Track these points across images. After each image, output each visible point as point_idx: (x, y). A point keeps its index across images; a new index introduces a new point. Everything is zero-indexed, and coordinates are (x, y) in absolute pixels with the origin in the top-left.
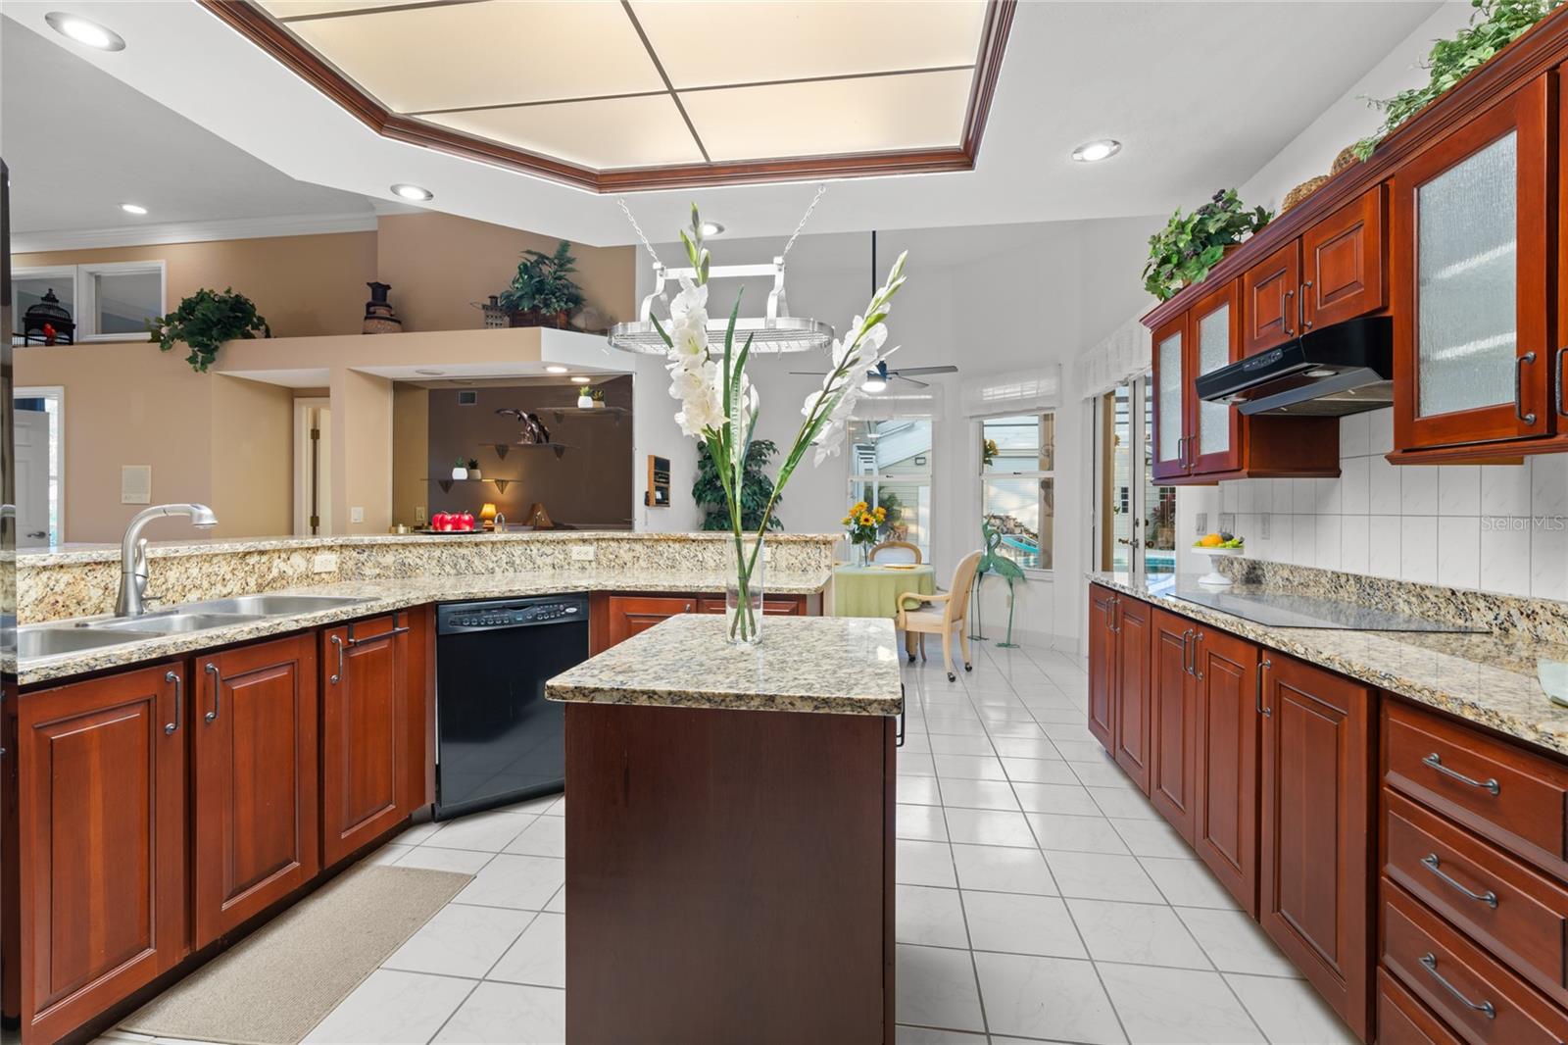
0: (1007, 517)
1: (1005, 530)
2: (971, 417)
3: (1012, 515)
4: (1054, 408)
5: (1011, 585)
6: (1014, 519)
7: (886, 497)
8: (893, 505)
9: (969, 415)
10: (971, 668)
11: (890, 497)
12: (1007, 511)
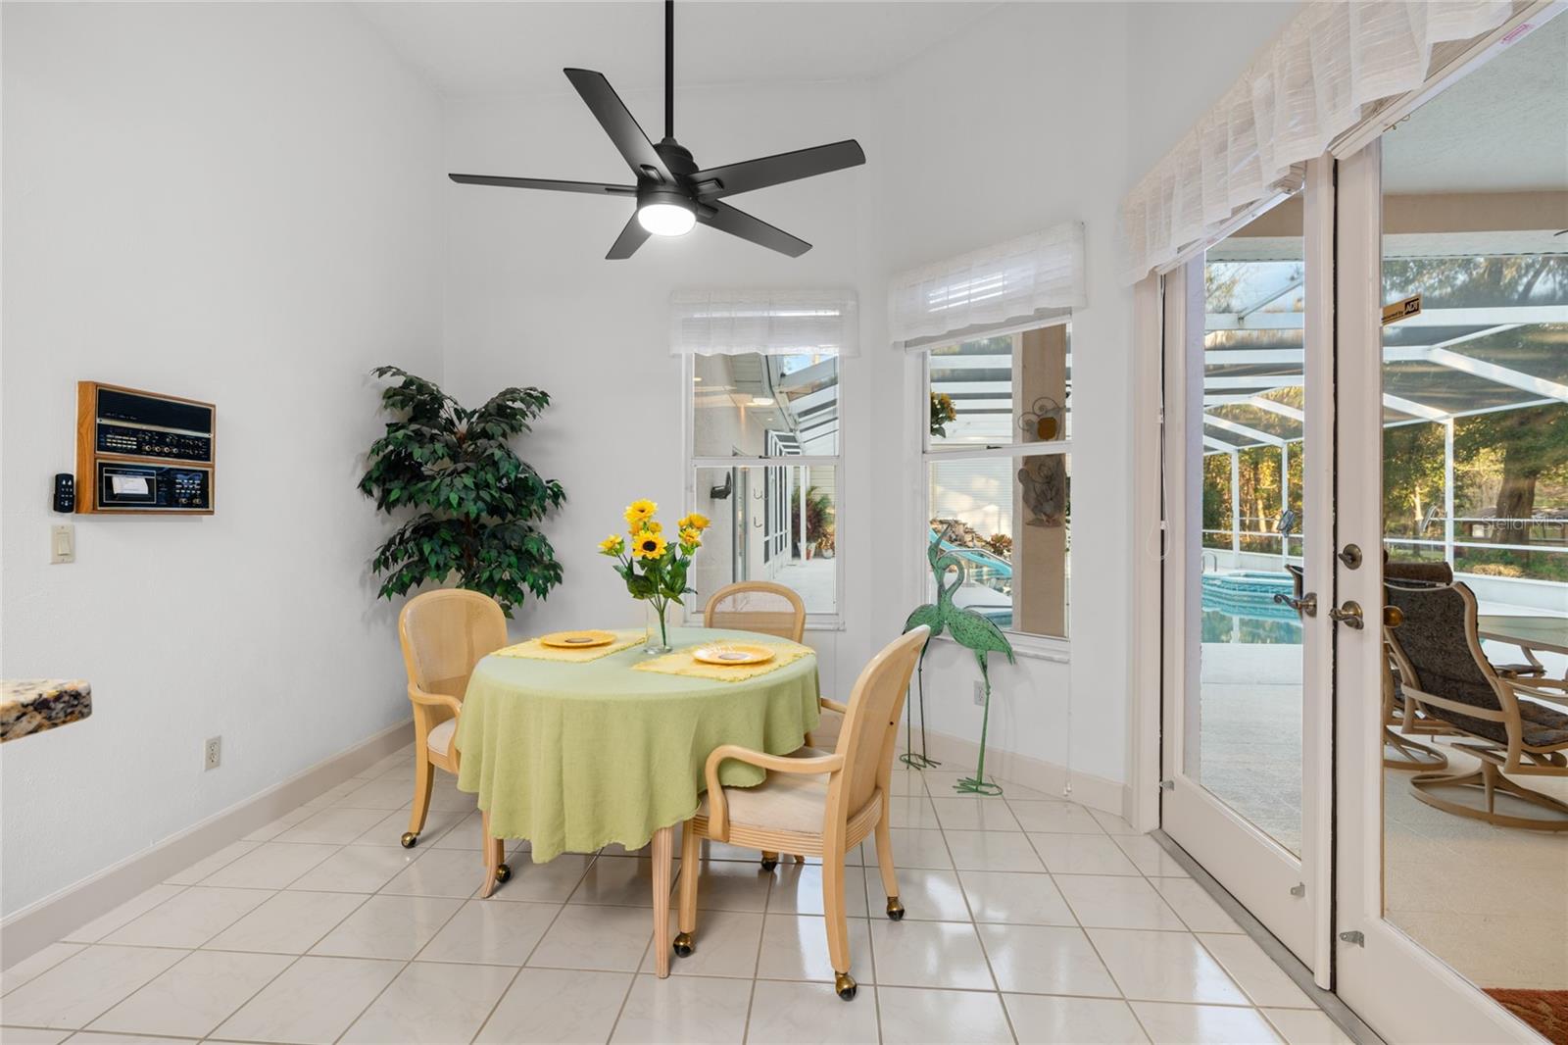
0: (956, 522)
1: (954, 537)
2: (907, 344)
3: (962, 518)
4: (1068, 311)
5: (984, 667)
6: (964, 525)
7: (817, 498)
8: (826, 507)
9: (904, 338)
10: (901, 913)
11: (821, 500)
12: (955, 514)
